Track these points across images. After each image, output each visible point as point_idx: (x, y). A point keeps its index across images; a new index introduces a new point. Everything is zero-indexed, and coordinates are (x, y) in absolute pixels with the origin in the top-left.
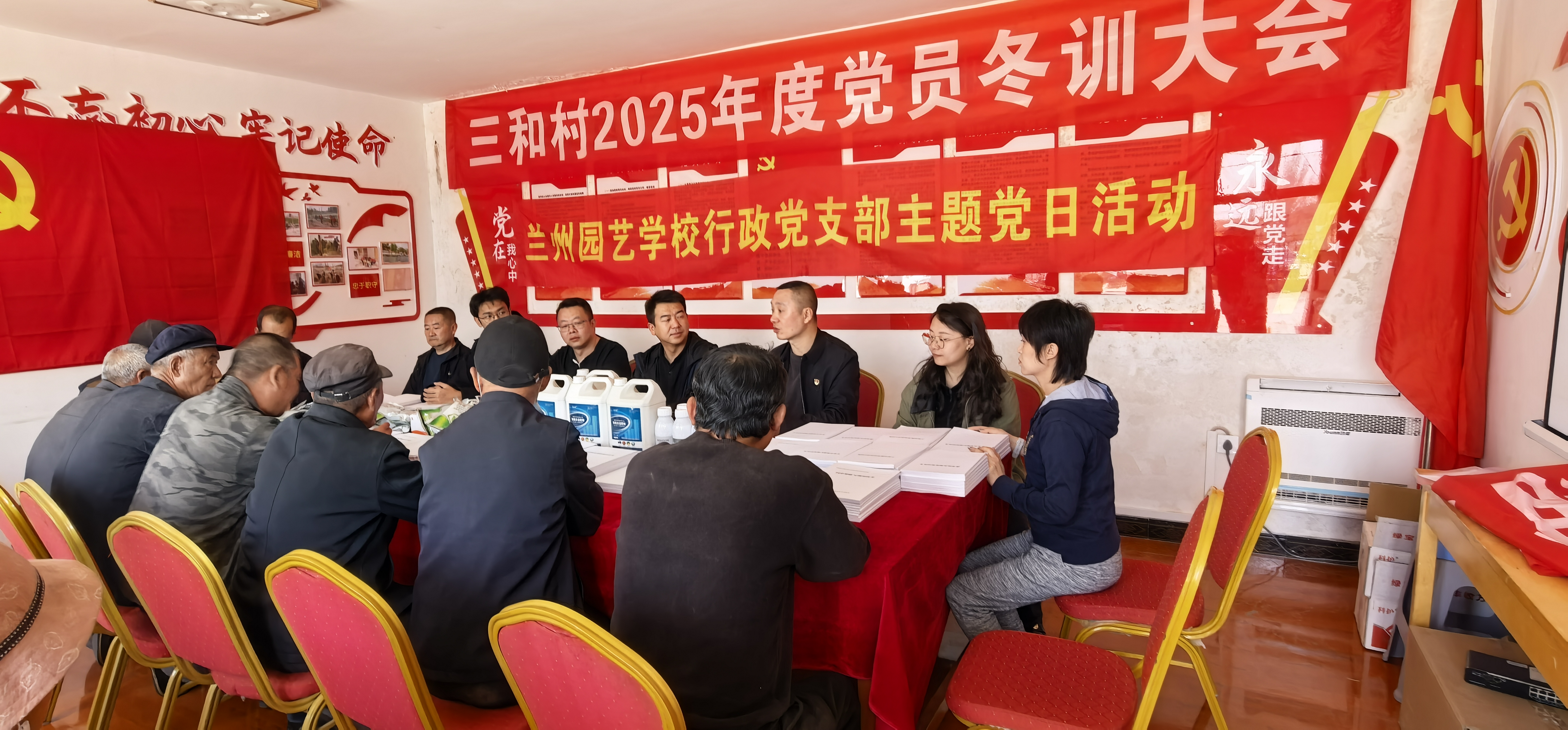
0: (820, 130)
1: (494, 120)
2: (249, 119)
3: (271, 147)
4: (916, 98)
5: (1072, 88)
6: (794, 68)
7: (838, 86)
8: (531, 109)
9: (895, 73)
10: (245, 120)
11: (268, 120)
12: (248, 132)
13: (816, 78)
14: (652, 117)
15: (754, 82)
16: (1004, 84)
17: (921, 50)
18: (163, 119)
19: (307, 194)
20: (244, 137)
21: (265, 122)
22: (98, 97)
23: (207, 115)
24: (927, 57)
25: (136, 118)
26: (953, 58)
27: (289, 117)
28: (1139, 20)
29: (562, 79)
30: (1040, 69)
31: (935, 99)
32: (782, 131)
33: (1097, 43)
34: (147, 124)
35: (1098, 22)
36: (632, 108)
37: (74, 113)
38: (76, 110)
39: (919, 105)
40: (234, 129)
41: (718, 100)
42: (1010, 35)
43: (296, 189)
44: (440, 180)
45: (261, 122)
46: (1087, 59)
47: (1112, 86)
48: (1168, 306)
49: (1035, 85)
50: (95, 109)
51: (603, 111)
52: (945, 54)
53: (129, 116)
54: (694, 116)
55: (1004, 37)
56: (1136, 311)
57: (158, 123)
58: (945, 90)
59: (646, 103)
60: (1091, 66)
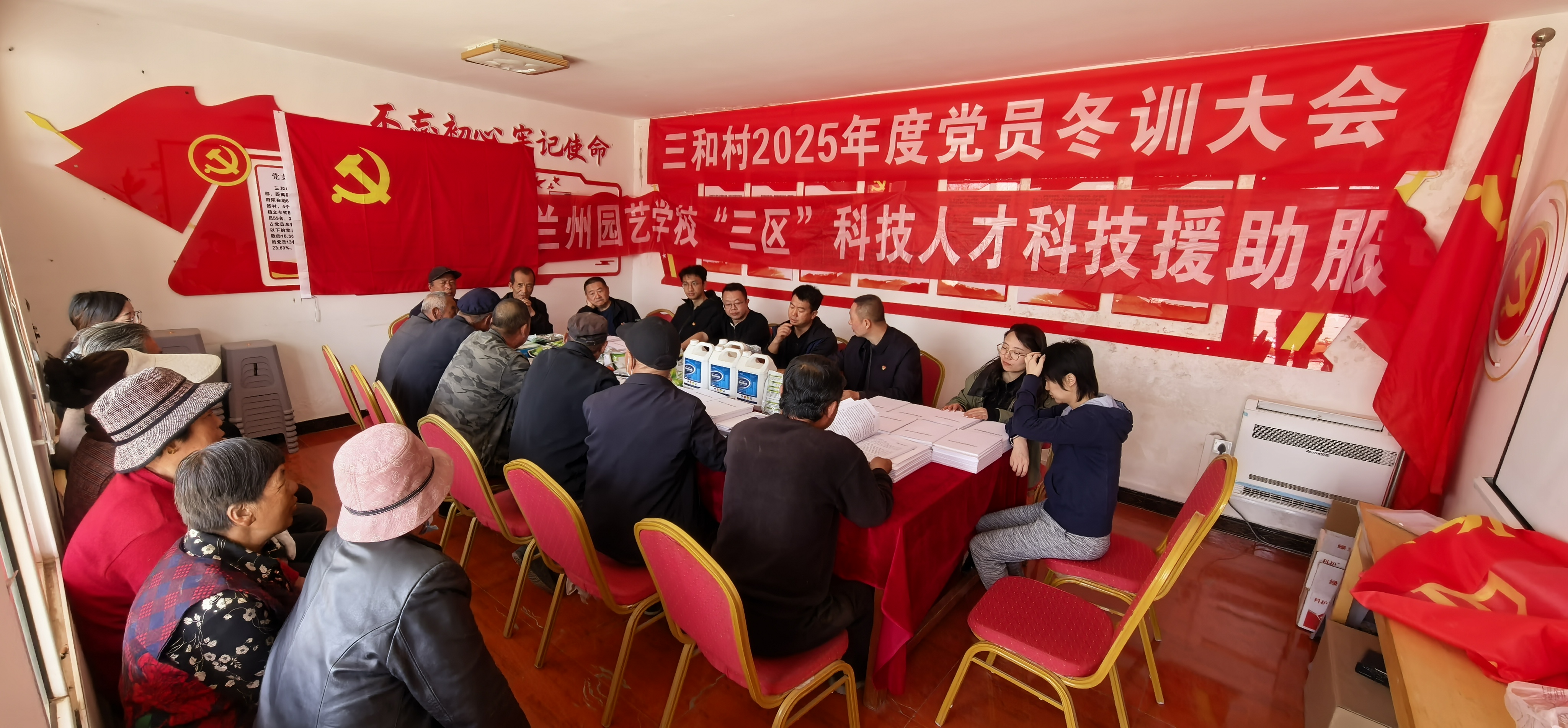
0: (924, 163)
1: (682, 136)
2: (519, 131)
3: (531, 150)
4: (1003, 143)
5: (1135, 146)
6: (909, 113)
7: (942, 130)
8: (709, 130)
9: (988, 123)
10: (516, 131)
11: (530, 132)
12: (517, 140)
13: (925, 122)
14: (797, 142)
15: (876, 122)
16: (1078, 137)
17: (1012, 105)
18: (466, 131)
19: (551, 184)
20: (514, 143)
21: (529, 134)
22: (429, 116)
23: (492, 129)
24: (1016, 111)
25: (450, 131)
26: (1038, 114)
27: (545, 130)
28: (1203, 92)
29: (734, 109)
30: (1109, 128)
31: (1019, 146)
32: (894, 161)
33: (1163, 109)
34: (456, 134)
35: (1168, 90)
36: (783, 135)
37: (414, 127)
38: (416, 125)
39: (1005, 150)
40: (508, 138)
41: (848, 134)
42: (1088, 98)
43: (545, 180)
44: (641, 177)
45: (526, 133)
46: (1152, 121)
47: (1170, 146)
48: (1190, 331)
49: (1104, 140)
50: (426, 124)
51: (761, 136)
52: (1032, 110)
53: (446, 129)
54: (827, 144)
55: (1083, 99)
56: (1161, 332)
57: (462, 134)
58: (1028, 140)
59: (793, 131)
60: (1155, 128)
